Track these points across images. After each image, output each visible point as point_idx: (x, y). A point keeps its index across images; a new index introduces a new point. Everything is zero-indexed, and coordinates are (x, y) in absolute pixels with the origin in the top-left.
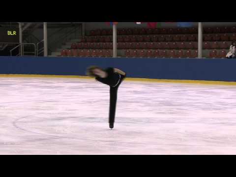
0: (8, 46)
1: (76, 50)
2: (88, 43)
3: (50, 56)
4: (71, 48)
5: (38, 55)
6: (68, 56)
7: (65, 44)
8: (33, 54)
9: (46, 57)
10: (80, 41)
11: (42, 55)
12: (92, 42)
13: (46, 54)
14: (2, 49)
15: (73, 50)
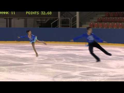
0: (49, 20)
1: (101, 23)
2: (111, 18)
3: (81, 28)
4: (97, 22)
5: (72, 27)
6: (95, 28)
7: (93, 19)
8: (69, 26)
9: (78, 28)
10: (104, 16)
11: (75, 26)
12: (114, 16)
13: (78, 26)
14: (45, 23)
15: (99, 23)
